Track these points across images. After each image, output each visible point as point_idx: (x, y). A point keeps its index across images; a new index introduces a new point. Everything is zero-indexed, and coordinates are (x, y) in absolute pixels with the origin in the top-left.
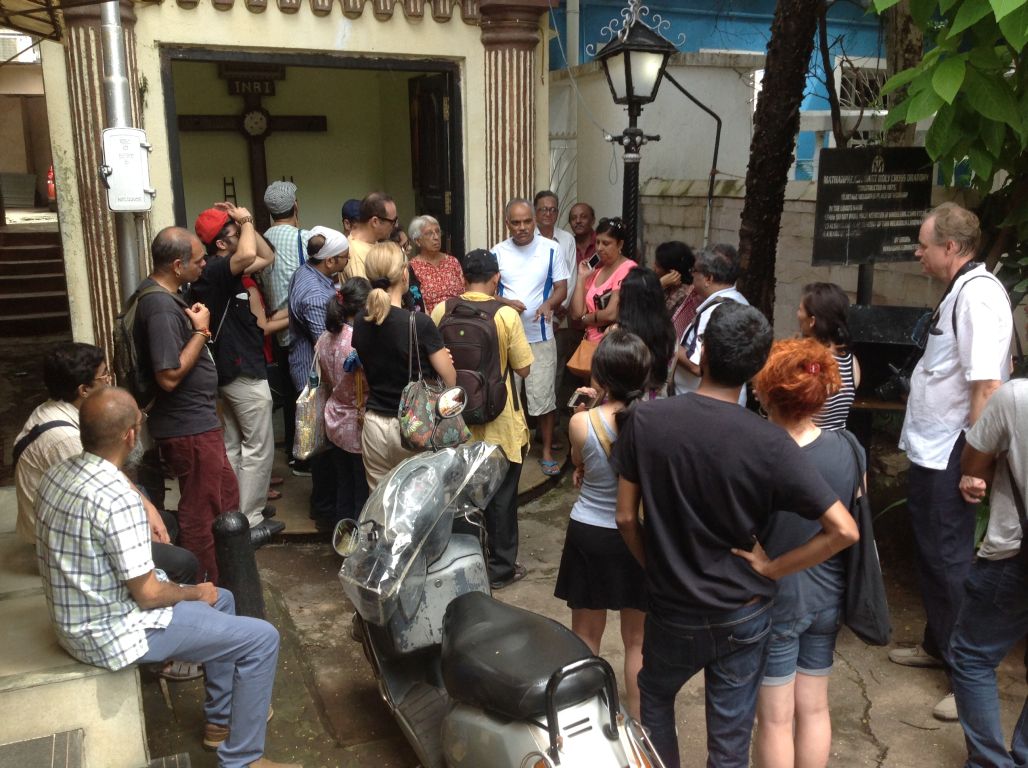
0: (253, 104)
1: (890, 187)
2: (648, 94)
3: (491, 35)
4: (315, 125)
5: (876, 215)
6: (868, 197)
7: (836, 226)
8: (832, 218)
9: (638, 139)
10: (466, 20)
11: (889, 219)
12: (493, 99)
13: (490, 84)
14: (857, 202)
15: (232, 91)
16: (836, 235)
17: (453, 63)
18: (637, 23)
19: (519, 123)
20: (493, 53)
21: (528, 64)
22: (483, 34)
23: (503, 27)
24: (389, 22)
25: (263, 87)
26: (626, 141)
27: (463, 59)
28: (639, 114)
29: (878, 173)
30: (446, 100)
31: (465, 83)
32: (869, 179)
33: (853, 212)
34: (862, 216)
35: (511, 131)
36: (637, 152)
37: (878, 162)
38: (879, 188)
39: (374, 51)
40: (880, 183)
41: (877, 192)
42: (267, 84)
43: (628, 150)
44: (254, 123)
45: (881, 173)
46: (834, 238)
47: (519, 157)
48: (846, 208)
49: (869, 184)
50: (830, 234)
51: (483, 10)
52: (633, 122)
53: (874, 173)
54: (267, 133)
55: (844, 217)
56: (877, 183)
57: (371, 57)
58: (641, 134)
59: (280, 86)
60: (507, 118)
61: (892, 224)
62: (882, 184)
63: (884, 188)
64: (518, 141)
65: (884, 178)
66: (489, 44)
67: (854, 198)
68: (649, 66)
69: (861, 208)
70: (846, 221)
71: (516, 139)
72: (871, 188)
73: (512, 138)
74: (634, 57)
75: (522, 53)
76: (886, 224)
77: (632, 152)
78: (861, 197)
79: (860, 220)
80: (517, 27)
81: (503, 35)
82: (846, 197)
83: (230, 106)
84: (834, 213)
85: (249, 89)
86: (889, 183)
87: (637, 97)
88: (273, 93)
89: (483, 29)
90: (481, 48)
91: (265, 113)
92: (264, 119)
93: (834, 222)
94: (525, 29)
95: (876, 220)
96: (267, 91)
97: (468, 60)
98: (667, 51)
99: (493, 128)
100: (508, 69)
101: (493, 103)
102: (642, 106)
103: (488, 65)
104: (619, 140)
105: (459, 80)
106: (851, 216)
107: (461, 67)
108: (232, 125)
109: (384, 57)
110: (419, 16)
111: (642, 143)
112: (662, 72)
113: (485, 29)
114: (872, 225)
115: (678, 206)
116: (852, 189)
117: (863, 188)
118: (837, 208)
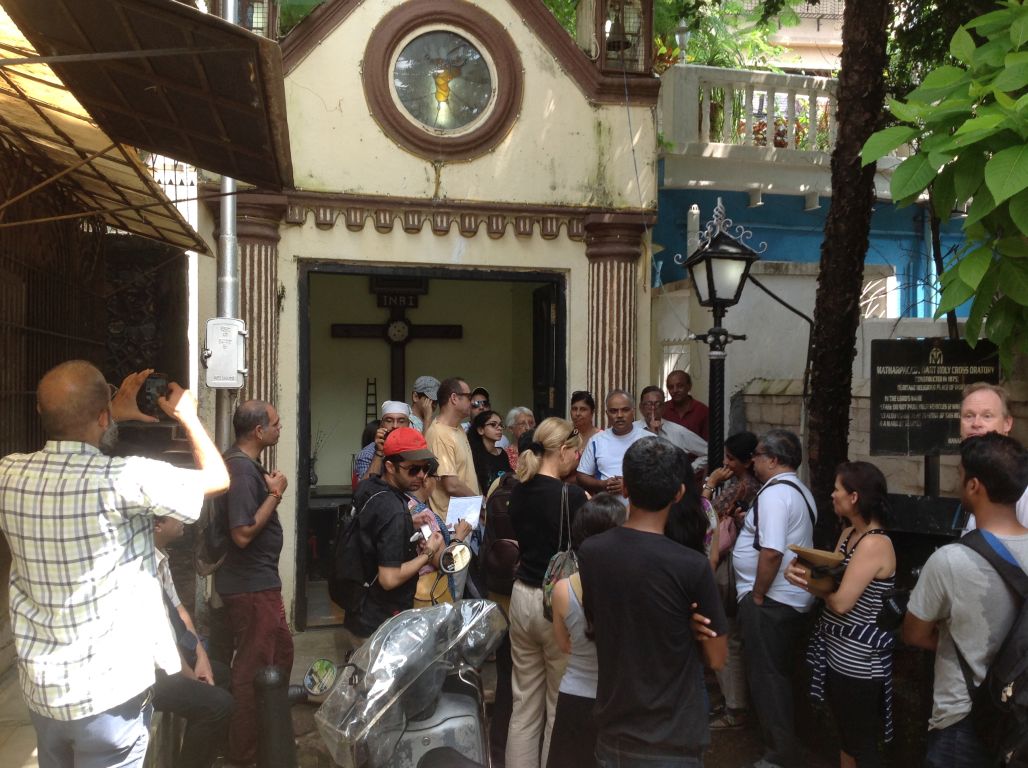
0: (398, 315)
1: (951, 379)
2: (732, 297)
3: (594, 250)
4: (452, 332)
5: (937, 406)
6: (927, 388)
7: (894, 416)
8: (888, 407)
9: (722, 338)
10: (571, 236)
11: (953, 411)
12: (595, 305)
13: (593, 292)
14: (915, 393)
15: (380, 304)
16: (895, 424)
17: (560, 274)
18: (721, 233)
19: (618, 325)
20: (596, 265)
21: (629, 273)
22: (588, 249)
23: (605, 243)
24: (501, 239)
25: (408, 301)
26: (710, 339)
27: (569, 270)
28: (724, 316)
29: (936, 364)
30: (553, 307)
31: (570, 291)
32: (927, 370)
33: (911, 403)
34: (922, 407)
35: (611, 332)
36: (722, 350)
37: (935, 354)
38: (939, 379)
39: (487, 264)
40: (940, 375)
41: (936, 383)
42: (411, 297)
43: (713, 348)
44: (398, 331)
45: (940, 365)
46: (891, 427)
47: (618, 356)
48: (904, 398)
49: (926, 375)
50: (888, 424)
51: (587, 228)
52: (718, 322)
53: (932, 365)
54: (408, 340)
55: (902, 407)
56: (936, 375)
57: (484, 269)
58: (725, 333)
59: (423, 300)
60: (608, 321)
62: (943, 375)
63: (945, 379)
64: (618, 341)
65: (944, 370)
66: (593, 257)
67: (912, 388)
68: (731, 273)
69: (920, 398)
70: (905, 412)
71: (615, 339)
72: (930, 379)
73: (611, 339)
74: (716, 264)
75: (623, 265)
76: (950, 416)
77: (716, 350)
78: (919, 388)
79: (921, 411)
80: (618, 242)
81: (606, 249)
82: (904, 387)
83: (378, 316)
84: (892, 403)
85: (395, 301)
86: (951, 374)
87: (719, 299)
88: (416, 305)
89: (588, 245)
90: (585, 261)
91: (408, 322)
92: (406, 328)
93: (890, 412)
94: (626, 243)
95: (939, 411)
96: (411, 304)
97: (572, 271)
98: (748, 258)
99: (595, 330)
100: (609, 278)
101: (595, 309)
102: (726, 309)
103: (591, 276)
104: (703, 338)
105: (565, 289)
106: (910, 406)
107: (567, 278)
108: (379, 332)
109: (495, 269)
110: (529, 234)
111: (726, 342)
112: (745, 276)
113: (589, 245)
114: (934, 416)
115: (777, 404)
116: (910, 380)
117: (921, 379)
118: (894, 398)
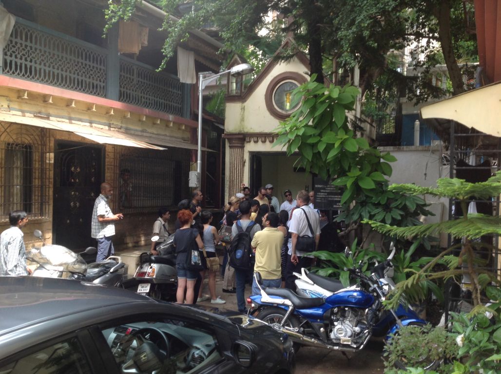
1: (335, 189)
5: (331, 196)
6: (328, 191)
7: (319, 199)
8: (318, 196)
11: (335, 198)
14: (325, 192)
16: (320, 201)
32: (328, 186)
34: (327, 196)
38: (331, 189)
48: (322, 194)
53: (330, 185)
55: (322, 196)
56: (331, 187)
61: (336, 199)
69: (326, 194)
70: (323, 197)
72: (329, 189)
76: (334, 199)
78: (326, 191)
79: (326, 198)
82: (322, 191)
106: (324, 196)
114: (330, 199)
116: (324, 189)
117: (327, 189)
118: (320, 194)
